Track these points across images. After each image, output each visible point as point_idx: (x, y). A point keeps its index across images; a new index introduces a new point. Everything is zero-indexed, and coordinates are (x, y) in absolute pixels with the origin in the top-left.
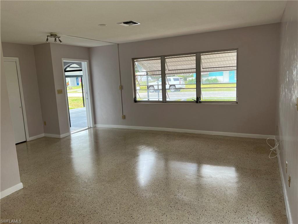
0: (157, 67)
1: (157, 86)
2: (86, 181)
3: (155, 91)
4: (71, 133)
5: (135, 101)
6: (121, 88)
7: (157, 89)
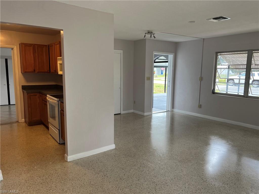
0: (242, 61)
1: (238, 80)
2: (161, 155)
3: (235, 85)
4: (153, 113)
5: (214, 92)
6: (201, 79)
7: (238, 83)
